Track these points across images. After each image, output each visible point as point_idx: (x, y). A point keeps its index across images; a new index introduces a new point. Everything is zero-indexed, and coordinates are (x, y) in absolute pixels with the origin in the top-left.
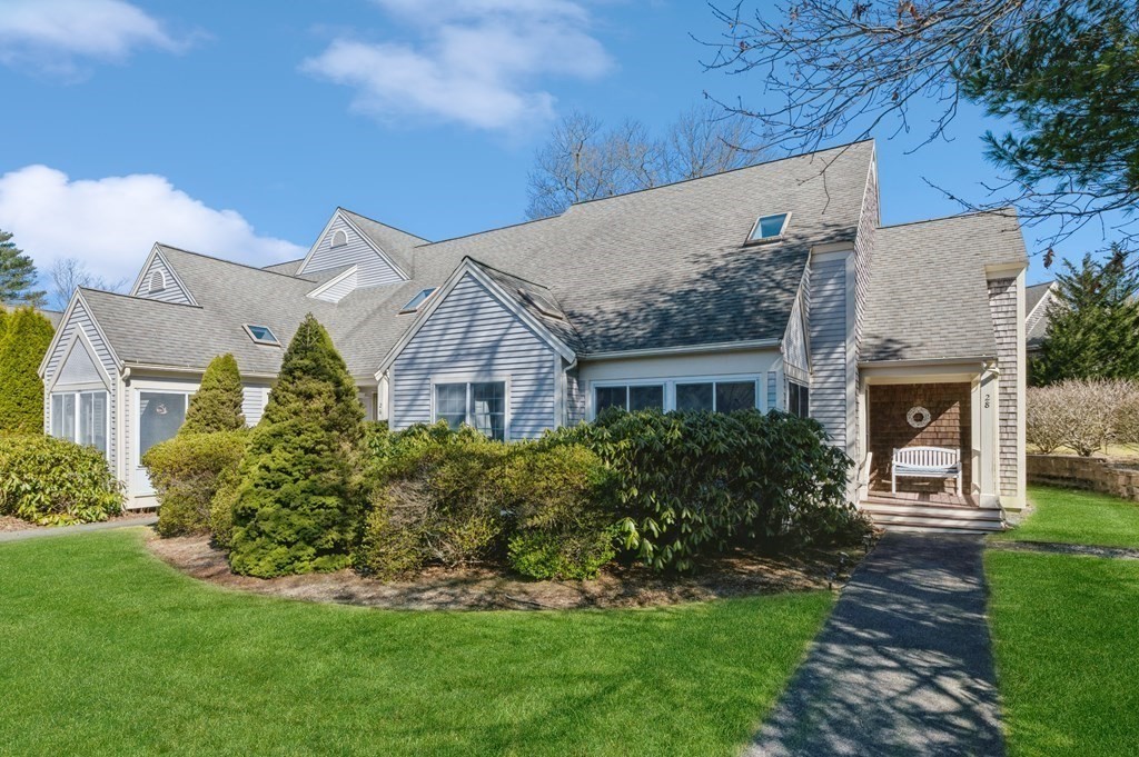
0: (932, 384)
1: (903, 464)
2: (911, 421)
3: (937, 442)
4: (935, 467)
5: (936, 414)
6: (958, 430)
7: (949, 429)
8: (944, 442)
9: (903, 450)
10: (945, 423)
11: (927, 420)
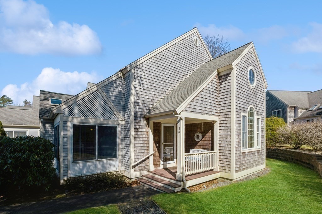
2: (196, 138)
5: (203, 136)
7: (208, 142)
9: (193, 150)
11: (200, 138)
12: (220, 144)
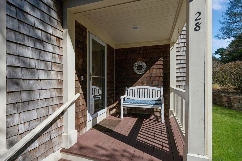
0: (148, 47)
1: (131, 97)
2: (135, 70)
3: (150, 83)
4: (148, 99)
5: (149, 66)
6: (162, 75)
7: (157, 75)
8: (154, 83)
9: (131, 88)
10: (154, 71)
11: (144, 69)
12: (177, 77)
